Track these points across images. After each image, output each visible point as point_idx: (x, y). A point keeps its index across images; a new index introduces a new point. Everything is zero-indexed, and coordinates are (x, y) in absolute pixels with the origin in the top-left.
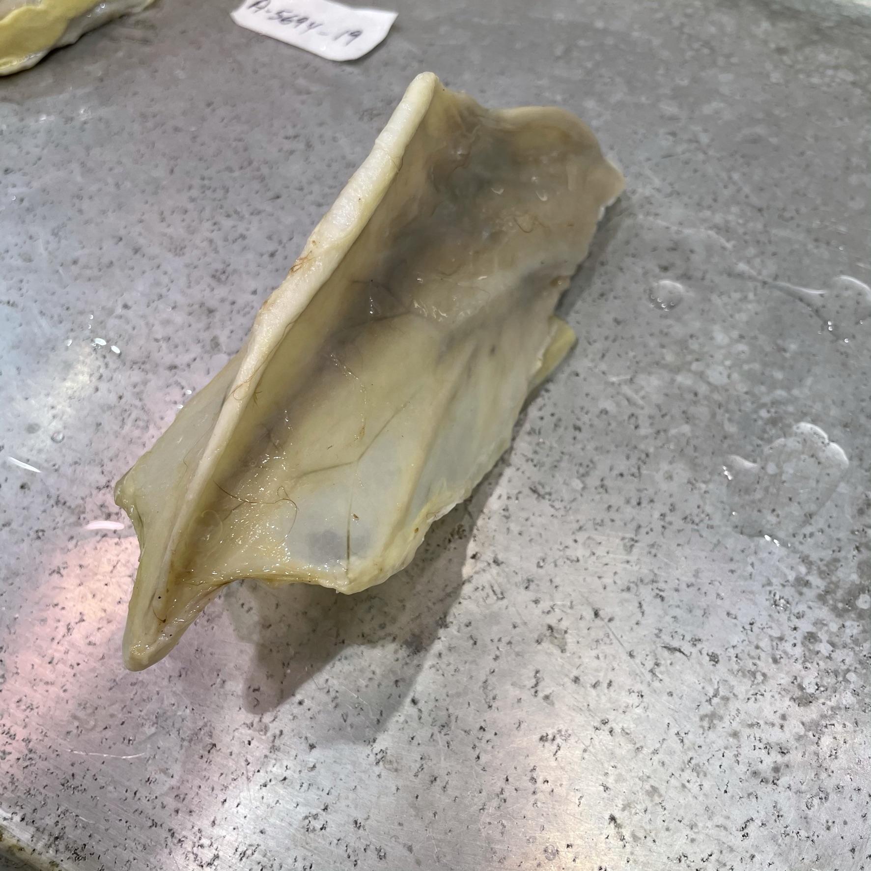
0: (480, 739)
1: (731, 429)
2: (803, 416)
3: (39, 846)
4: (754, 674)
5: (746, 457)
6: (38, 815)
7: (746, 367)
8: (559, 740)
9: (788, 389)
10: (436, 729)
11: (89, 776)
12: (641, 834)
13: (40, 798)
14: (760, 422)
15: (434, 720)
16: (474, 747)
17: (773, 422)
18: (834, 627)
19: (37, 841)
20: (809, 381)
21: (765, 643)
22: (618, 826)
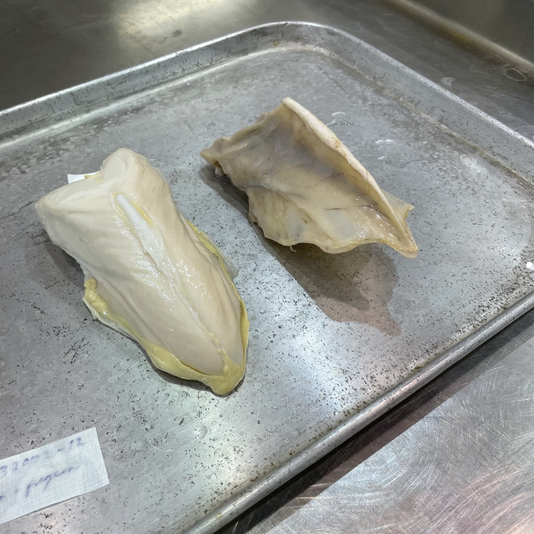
0: (440, 241)
1: (369, 155)
2: (373, 141)
3: (428, 357)
4: (445, 183)
5: (380, 157)
6: (417, 355)
7: (350, 144)
8: (448, 226)
9: (363, 140)
10: (432, 249)
11: (409, 337)
12: (480, 221)
13: (411, 353)
14: (371, 150)
15: (430, 248)
16: (442, 243)
17: (372, 147)
18: (439, 164)
19: (426, 357)
20: (363, 135)
21: (438, 178)
22: (476, 224)
